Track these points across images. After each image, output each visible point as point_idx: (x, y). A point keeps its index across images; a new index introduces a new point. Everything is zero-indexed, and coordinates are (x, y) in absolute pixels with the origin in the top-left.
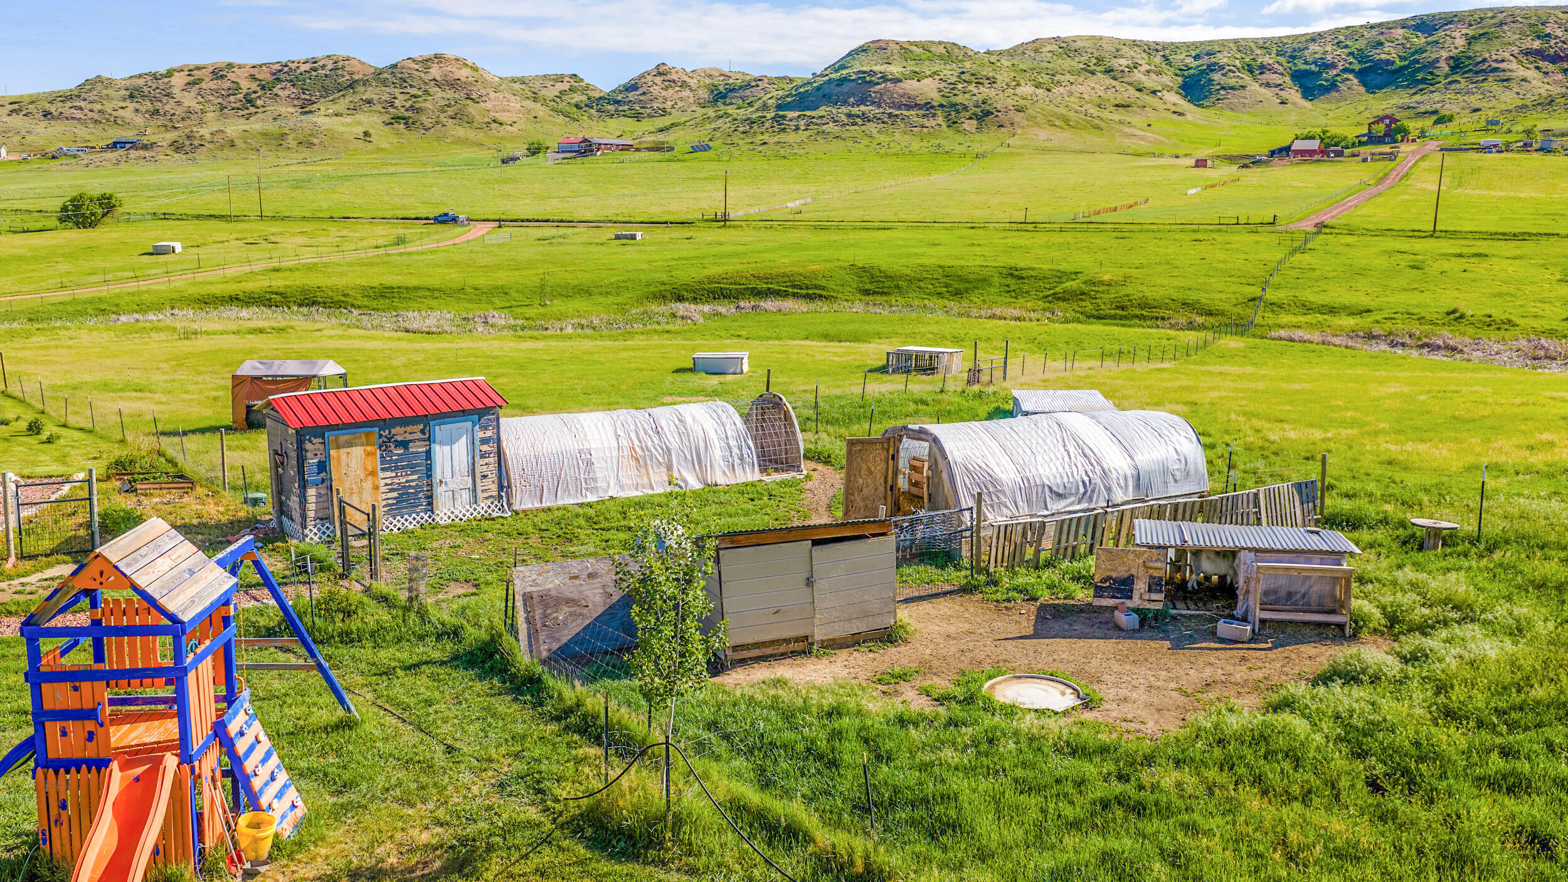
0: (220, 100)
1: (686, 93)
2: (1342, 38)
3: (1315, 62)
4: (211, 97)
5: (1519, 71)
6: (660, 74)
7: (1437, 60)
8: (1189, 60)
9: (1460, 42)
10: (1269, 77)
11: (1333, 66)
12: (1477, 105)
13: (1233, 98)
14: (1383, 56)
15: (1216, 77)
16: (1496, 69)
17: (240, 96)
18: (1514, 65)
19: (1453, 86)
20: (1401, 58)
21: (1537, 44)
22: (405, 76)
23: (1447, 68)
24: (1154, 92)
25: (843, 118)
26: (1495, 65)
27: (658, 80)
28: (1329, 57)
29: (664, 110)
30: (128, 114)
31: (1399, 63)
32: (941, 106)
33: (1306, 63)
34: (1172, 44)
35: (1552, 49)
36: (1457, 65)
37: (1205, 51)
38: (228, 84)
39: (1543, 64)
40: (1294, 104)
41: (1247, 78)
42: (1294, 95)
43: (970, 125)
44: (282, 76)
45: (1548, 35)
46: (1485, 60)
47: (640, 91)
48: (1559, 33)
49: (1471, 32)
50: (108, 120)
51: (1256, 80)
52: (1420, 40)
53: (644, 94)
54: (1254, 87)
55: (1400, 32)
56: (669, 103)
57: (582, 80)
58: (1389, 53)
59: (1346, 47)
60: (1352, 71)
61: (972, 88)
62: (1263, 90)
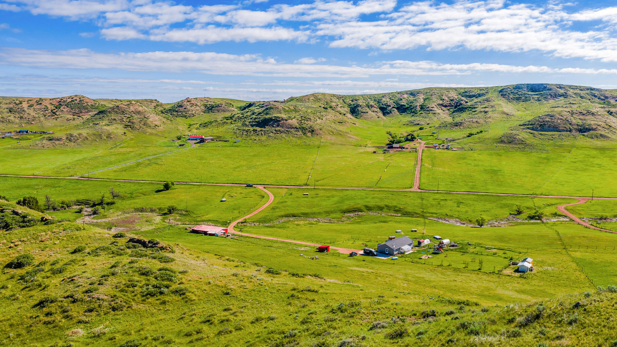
0: (42, 113)
1: (198, 108)
2: (391, 96)
3: (385, 105)
4: (39, 112)
5: (438, 110)
6: (188, 101)
7: (416, 106)
8: (350, 102)
9: (422, 100)
10: (373, 109)
11: (390, 106)
12: (428, 122)
13: (365, 115)
14: (403, 104)
15: (360, 109)
16: (431, 110)
17: (50, 111)
18: (436, 109)
19: (422, 115)
20: (408, 104)
21: (441, 102)
22: (123, 110)
23: (419, 109)
24: (344, 114)
25: (274, 131)
26: (431, 109)
27: (188, 103)
28: (389, 103)
29: (193, 114)
30: (12, 118)
31: (407, 106)
32: (300, 128)
33: (382, 105)
34: (344, 95)
35: (445, 103)
36: (422, 107)
37: (354, 98)
38: (44, 107)
39: (443, 108)
40: (381, 118)
41: (368, 110)
42: (380, 114)
43: (309, 134)
44: (62, 103)
45: (443, 99)
46: (428, 107)
47: (184, 108)
48: (446, 99)
49: (424, 97)
50: (6, 121)
51: (370, 110)
52: (411, 98)
53: (185, 109)
54: (370, 112)
55: (406, 96)
56: (194, 112)
57: (159, 102)
58: (403, 102)
59: (392, 100)
60: (395, 108)
61: (306, 122)
62: (373, 113)
